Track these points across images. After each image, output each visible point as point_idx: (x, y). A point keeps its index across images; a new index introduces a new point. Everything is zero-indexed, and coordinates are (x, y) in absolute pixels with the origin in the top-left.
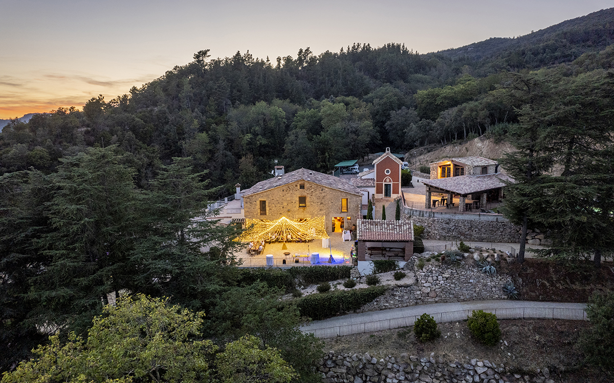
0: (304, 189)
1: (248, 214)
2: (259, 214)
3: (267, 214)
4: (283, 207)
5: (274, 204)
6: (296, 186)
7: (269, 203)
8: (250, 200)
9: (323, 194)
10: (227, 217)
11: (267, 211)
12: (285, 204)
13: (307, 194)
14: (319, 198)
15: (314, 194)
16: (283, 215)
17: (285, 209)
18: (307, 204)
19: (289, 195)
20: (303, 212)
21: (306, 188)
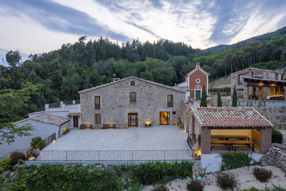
0: (134, 85)
1: (84, 109)
2: (94, 109)
3: (101, 108)
4: (115, 103)
5: (107, 99)
6: (128, 83)
7: (103, 99)
8: (86, 96)
9: (151, 91)
10: (65, 111)
11: (101, 106)
12: (117, 99)
13: (137, 90)
14: (147, 94)
15: (143, 91)
16: (116, 109)
17: (117, 104)
18: (137, 99)
19: (121, 91)
20: (133, 107)
21: (135, 85)
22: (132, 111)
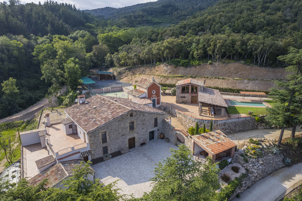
1: (93, 146)
2: (102, 143)
3: (108, 141)
5: (112, 132)
6: (127, 115)
8: (94, 134)
9: (144, 118)
10: (77, 153)
13: (135, 120)
14: (141, 121)
15: (138, 119)
16: (119, 139)
17: (120, 135)
18: (134, 127)
19: (123, 123)
20: (132, 133)
21: (133, 116)
22: (131, 136)
